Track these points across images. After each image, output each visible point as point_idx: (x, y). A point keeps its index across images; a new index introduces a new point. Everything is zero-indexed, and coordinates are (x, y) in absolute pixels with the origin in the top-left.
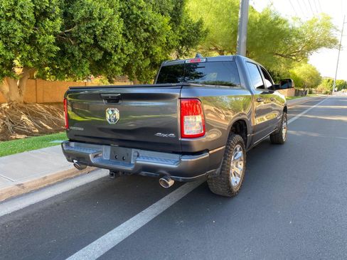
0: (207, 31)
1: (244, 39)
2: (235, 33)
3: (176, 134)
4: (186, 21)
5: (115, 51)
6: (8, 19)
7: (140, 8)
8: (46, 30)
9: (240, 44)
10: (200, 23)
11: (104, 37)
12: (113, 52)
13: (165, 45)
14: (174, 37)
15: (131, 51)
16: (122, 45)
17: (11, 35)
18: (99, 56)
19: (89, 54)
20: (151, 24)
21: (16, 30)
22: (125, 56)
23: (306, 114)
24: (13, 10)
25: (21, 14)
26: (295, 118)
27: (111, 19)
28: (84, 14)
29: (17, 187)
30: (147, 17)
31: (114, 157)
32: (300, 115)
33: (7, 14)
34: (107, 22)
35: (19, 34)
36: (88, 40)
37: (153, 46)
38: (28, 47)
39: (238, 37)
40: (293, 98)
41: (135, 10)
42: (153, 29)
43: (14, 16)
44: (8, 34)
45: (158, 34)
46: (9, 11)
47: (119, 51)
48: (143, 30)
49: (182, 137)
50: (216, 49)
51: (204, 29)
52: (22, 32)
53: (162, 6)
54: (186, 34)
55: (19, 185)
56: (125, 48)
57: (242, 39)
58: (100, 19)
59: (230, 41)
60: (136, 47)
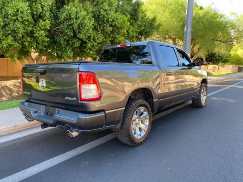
0: (159, 25)
1: (190, 30)
2: (183, 26)
3: (77, 98)
4: (142, 18)
5: (89, 41)
6: (15, 21)
7: (106, 10)
8: (40, 27)
9: (187, 34)
10: (154, 19)
11: (80, 31)
12: (87, 41)
13: (126, 36)
14: (133, 30)
15: (101, 40)
16: (94, 36)
17: (17, 32)
18: (77, 44)
19: (71, 42)
20: (113, 21)
21: (19, 28)
22: (96, 44)
23: (237, 85)
24: (17, 15)
25: (22, 18)
26: (226, 88)
27: (84, 19)
28: (65, 16)
30: (110, 16)
31: (47, 113)
32: (231, 86)
33: (13, 18)
34: (81, 20)
35: (21, 31)
36: (69, 33)
37: (117, 37)
38: (29, 39)
39: (185, 29)
40: (235, 73)
41: (102, 12)
42: (115, 24)
43: (17, 19)
44: (15, 31)
45: (121, 28)
46: (14, 16)
47: (92, 40)
48: (108, 26)
49: (81, 101)
50: (170, 38)
51: (157, 24)
52: (24, 29)
53: (123, 8)
54: (143, 27)
56: (96, 38)
57: (188, 30)
58: (76, 19)
59: (179, 32)
60: (105, 37)
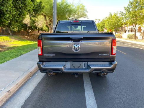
1: (56, 12)
9: (54, 13)
10: (41, 2)
29: (8, 93)
39: (53, 10)
51: (43, 6)
54: (36, 7)
55: (8, 92)
